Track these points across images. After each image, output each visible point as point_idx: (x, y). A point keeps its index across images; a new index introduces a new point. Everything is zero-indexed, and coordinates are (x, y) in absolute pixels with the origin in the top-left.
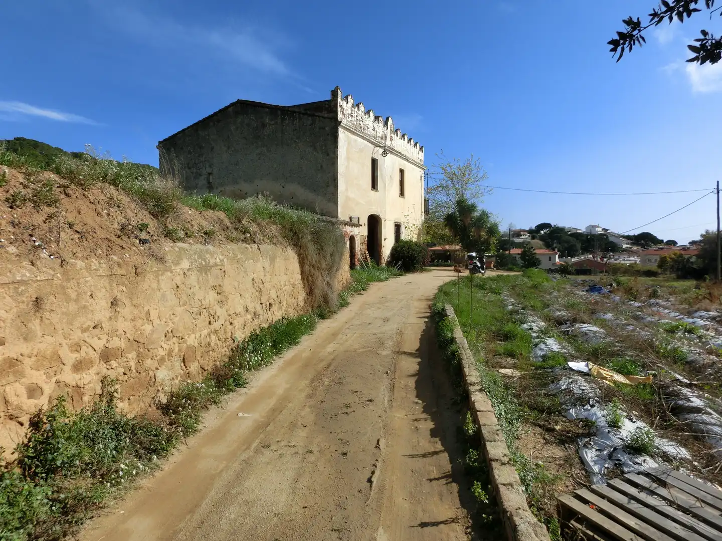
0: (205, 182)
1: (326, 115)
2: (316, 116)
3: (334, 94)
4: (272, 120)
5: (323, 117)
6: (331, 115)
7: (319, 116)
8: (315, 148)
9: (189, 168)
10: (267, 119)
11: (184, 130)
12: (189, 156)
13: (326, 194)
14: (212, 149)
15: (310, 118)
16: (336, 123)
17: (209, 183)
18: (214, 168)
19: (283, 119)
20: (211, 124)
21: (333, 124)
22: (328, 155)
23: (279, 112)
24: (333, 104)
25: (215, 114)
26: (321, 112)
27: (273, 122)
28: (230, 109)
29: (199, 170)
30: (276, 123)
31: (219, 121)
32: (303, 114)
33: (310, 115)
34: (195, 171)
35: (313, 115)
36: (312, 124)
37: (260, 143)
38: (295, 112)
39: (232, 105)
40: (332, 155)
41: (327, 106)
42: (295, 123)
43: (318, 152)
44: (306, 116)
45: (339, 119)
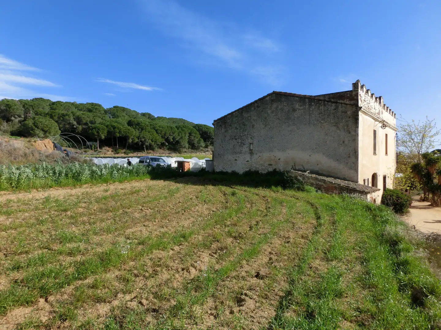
0: (248, 150)
1: (348, 102)
2: (339, 103)
3: (355, 85)
4: (301, 106)
5: (345, 104)
6: (352, 102)
7: (342, 103)
8: (338, 127)
9: (236, 139)
10: (297, 106)
11: (232, 113)
12: (236, 131)
13: (347, 163)
14: (253, 126)
15: (334, 105)
16: (357, 109)
17: (250, 150)
18: (255, 139)
19: (310, 105)
20: (253, 108)
21: (354, 109)
22: (350, 133)
23: (307, 100)
24: (354, 93)
25: (256, 102)
26: (343, 100)
27: (302, 108)
28: (268, 98)
29: (244, 140)
30: (305, 109)
31: (258, 107)
32: (327, 101)
33: (333, 102)
34: (240, 141)
35: (336, 103)
36: (335, 109)
37: (291, 123)
38: (321, 100)
39: (269, 95)
40: (353, 133)
41: (348, 95)
42: (320, 108)
43: (340, 131)
44: (330, 103)
45: (359, 105)
